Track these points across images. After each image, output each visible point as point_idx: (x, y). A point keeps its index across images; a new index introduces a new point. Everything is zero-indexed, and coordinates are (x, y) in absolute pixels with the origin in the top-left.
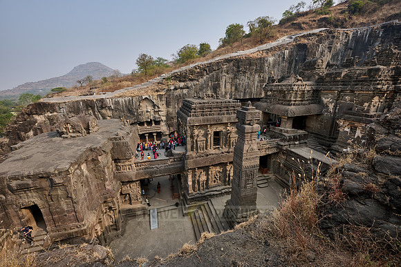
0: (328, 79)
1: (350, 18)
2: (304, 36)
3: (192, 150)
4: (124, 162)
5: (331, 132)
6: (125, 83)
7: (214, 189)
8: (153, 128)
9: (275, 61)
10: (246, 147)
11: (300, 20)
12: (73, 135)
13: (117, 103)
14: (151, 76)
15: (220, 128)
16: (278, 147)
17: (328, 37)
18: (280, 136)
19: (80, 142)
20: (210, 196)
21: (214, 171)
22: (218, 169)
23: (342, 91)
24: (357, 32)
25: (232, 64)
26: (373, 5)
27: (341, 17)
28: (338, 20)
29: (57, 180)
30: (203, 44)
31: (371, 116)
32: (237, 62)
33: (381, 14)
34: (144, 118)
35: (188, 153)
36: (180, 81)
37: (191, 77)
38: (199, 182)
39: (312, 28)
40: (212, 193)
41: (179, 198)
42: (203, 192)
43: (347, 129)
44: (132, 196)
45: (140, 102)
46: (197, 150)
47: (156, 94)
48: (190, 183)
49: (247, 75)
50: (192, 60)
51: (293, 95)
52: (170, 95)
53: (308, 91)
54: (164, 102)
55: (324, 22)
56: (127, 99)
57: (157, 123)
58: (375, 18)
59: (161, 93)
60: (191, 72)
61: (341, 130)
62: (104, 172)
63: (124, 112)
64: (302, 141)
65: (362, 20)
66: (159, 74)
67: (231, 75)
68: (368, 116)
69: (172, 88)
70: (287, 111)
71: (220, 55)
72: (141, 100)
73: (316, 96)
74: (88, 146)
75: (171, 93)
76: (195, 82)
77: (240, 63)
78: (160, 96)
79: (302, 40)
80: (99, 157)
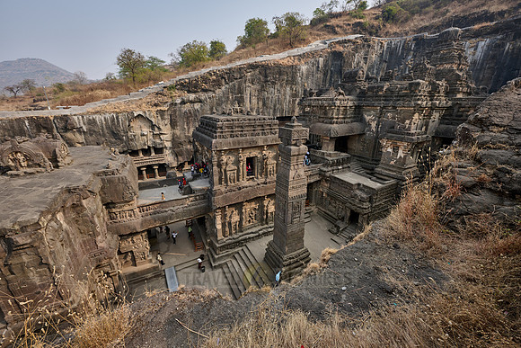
0: (370, 93)
1: (384, 26)
2: (339, 42)
3: (220, 183)
4: (121, 207)
5: (373, 154)
6: (99, 92)
7: (250, 231)
8: (153, 159)
9: (308, 70)
10: (292, 174)
11: (333, 22)
12: (28, 170)
13: (92, 122)
14: (143, 83)
15: (254, 153)
16: (321, 173)
17: (364, 45)
18: (322, 160)
19: (45, 181)
20: (245, 240)
21: (248, 208)
22: (253, 205)
23: (384, 107)
24: (391, 42)
25: (257, 71)
26: (405, 13)
27: (376, 23)
28: (372, 27)
29: (20, 240)
30: (216, 43)
31: (413, 135)
32: (264, 69)
33: (412, 25)
34: (138, 145)
35: (215, 188)
36: (189, 92)
37: (205, 86)
38: (230, 224)
39: (347, 34)
40: (247, 236)
41: (204, 248)
42: (235, 236)
43: (390, 150)
44: (136, 254)
45: (130, 121)
46: (226, 182)
47: (155, 109)
48: (219, 227)
49: (277, 86)
50: (201, 64)
51: (335, 111)
52: (175, 111)
53: (350, 107)
54: (167, 121)
55: (359, 28)
56: (107, 116)
57: (159, 151)
58: (407, 28)
59: (162, 108)
60: (205, 79)
61: (384, 150)
62: (93, 222)
63: (104, 136)
64: (345, 166)
65: (395, 29)
66: (155, 81)
67: (257, 87)
68: (409, 134)
69: (179, 101)
70: (330, 130)
71: (240, 58)
72: (132, 118)
73: (358, 112)
74: (63, 185)
75: (177, 108)
76: (211, 94)
77: (268, 72)
78: (161, 113)
79: (337, 46)
80: (84, 202)
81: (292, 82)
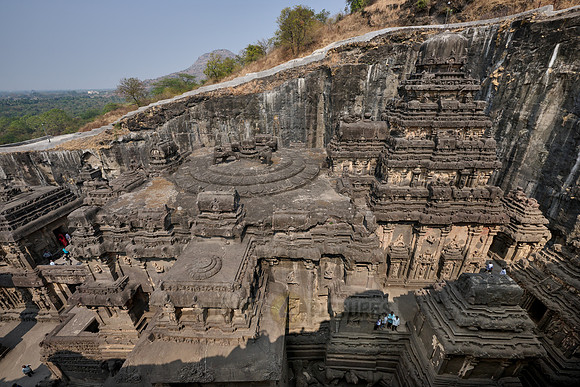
9: (278, 98)
13: (55, 157)
17: (390, 49)
32: (210, 102)
36: (131, 130)
37: (143, 124)
45: (81, 157)
47: (99, 147)
49: (230, 122)
52: (119, 149)
54: (113, 159)
56: (65, 152)
59: (105, 147)
60: (142, 117)
63: (66, 168)
69: (120, 140)
75: (120, 146)
76: (152, 132)
77: (214, 104)
78: (106, 151)
79: (336, 56)
81: (254, 115)
